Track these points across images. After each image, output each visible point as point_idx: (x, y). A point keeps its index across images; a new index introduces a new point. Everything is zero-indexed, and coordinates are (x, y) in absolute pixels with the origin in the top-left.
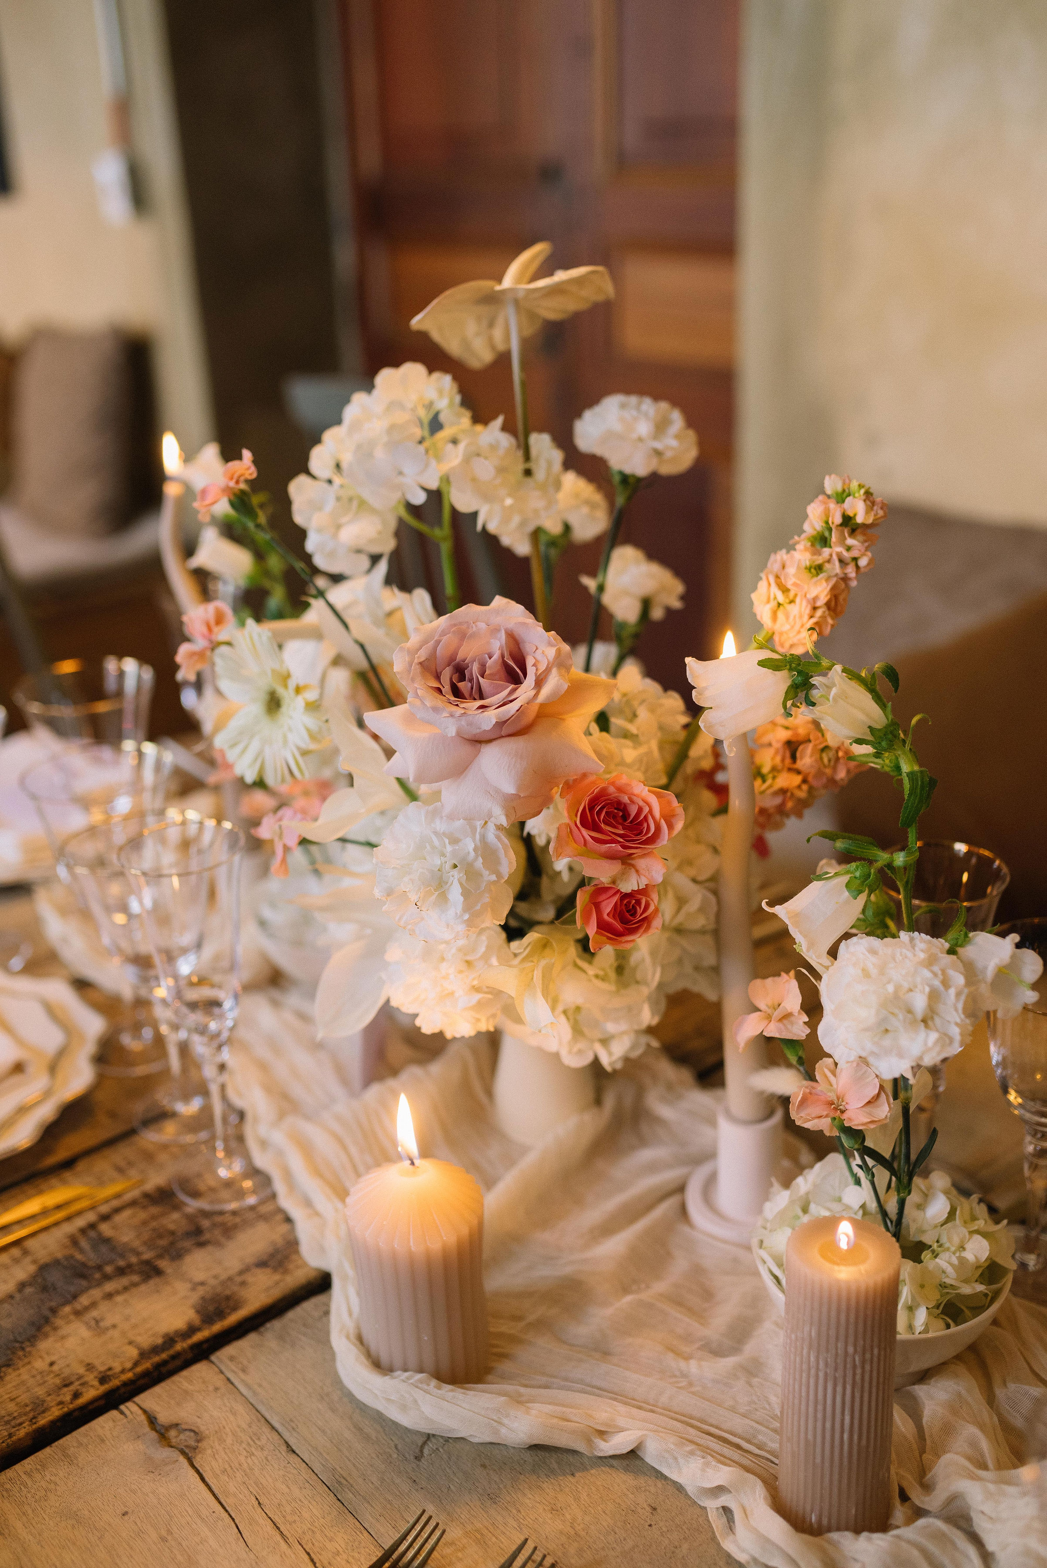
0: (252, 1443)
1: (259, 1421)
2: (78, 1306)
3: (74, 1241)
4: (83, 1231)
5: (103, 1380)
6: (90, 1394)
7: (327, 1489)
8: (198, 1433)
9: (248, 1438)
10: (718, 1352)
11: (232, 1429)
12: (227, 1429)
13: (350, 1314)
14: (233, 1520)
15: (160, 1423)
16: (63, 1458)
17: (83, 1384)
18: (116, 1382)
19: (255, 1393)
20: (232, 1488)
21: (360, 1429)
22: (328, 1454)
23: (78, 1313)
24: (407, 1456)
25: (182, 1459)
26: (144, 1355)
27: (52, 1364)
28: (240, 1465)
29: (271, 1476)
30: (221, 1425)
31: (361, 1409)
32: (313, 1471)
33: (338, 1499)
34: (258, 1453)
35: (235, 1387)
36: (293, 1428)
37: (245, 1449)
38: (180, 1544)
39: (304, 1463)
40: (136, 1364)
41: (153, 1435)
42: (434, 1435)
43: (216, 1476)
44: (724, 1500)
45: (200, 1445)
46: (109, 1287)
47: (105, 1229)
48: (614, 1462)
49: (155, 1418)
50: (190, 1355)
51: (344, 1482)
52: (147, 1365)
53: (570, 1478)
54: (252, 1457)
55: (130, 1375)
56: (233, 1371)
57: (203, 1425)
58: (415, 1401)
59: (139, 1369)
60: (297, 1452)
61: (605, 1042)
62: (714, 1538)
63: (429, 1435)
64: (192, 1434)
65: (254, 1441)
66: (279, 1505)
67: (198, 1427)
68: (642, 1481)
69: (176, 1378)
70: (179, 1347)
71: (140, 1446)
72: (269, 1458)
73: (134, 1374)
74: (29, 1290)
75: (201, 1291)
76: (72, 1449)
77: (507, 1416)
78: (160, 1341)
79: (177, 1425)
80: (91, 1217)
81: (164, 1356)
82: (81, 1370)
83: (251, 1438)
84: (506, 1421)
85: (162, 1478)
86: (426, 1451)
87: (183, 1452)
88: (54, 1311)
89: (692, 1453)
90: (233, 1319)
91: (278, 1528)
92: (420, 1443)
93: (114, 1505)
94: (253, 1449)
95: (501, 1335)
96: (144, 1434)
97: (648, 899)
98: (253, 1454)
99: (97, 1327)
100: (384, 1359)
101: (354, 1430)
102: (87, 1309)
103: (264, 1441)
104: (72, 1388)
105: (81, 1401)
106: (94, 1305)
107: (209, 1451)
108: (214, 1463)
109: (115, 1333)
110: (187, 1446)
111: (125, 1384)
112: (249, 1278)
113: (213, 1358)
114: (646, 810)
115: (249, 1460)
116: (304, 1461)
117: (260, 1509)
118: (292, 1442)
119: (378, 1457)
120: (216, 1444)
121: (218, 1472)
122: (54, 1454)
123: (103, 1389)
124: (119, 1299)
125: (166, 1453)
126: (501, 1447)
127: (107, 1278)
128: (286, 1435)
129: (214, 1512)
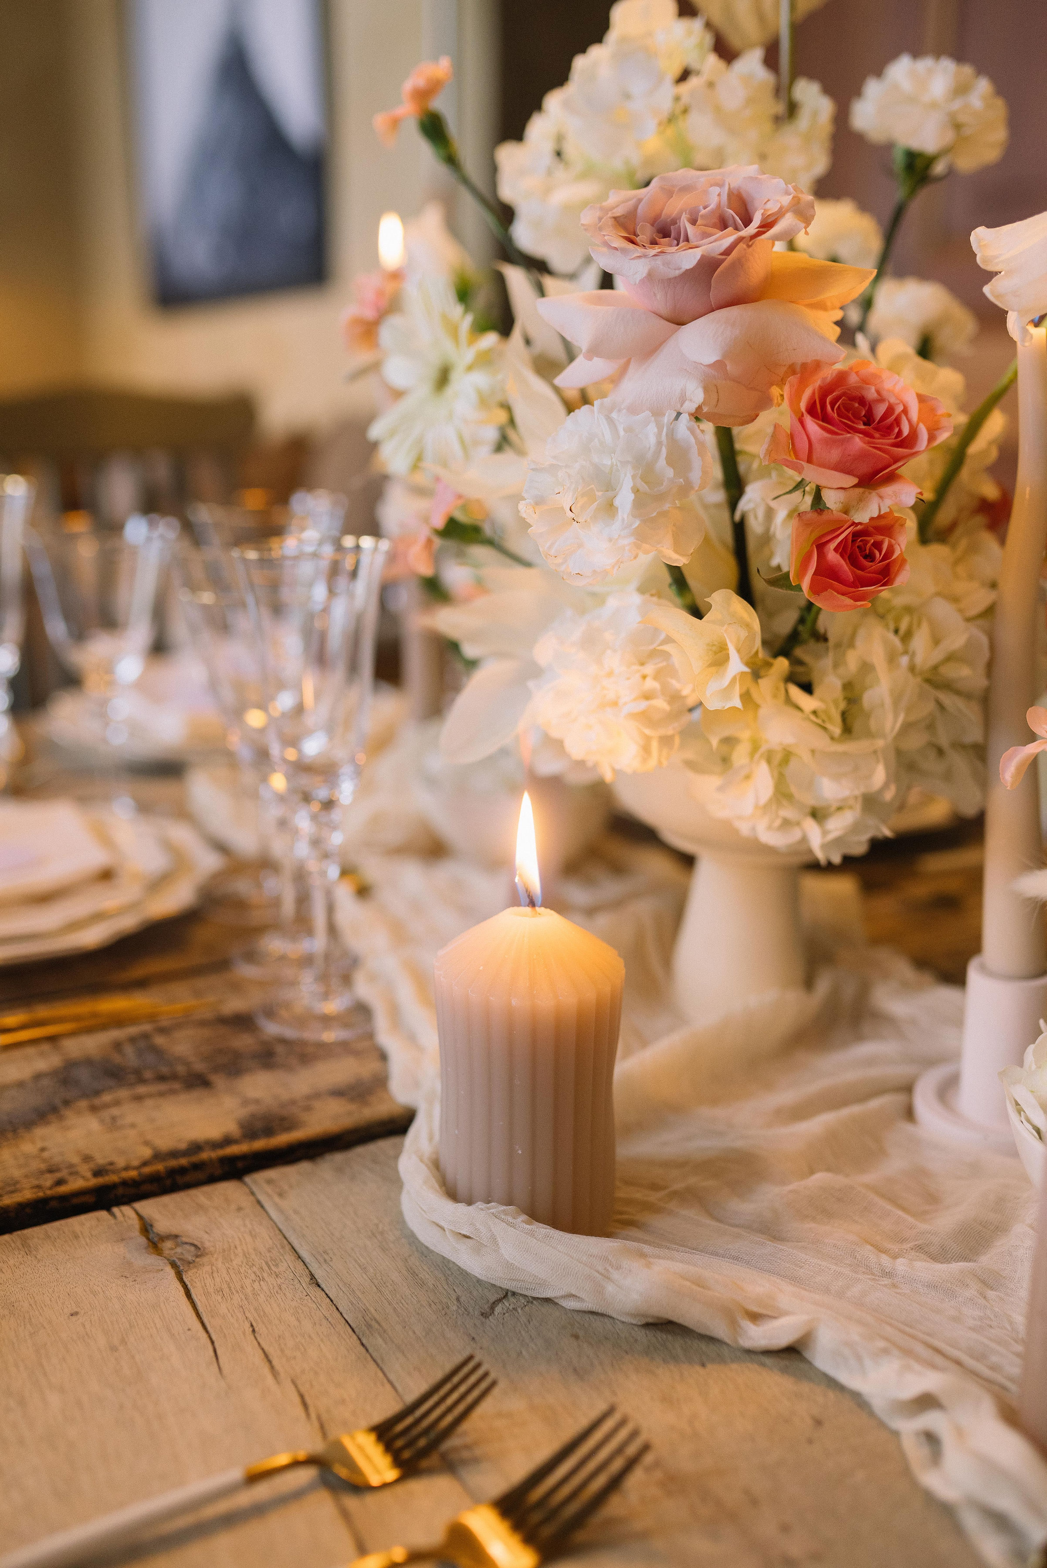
0: (265, 1267)
1: (283, 1247)
2: (97, 1101)
3: (117, 1046)
4: (132, 1040)
5: (97, 1173)
6: (76, 1184)
7: (350, 1330)
8: (200, 1249)
9: (264, 1263)
10: (941, 1255)
11: (246, 1250)
12: (239, 1249)
13: (431, 1139)
14: (213, 1342)
15: (155, 1231)
16: (20, 1246)
17: (71, 1174)
18: (113, 1178)
19: (287, 1219)
20: (223, 1309)
21: (414, 1274)
22: (363, 1293)
23: (94, 1109)
24: (471, 1310)
25: (170, 1272)
26: (158, 1156)
27: (43, 1149)
28: (242, 1287)
29: (279, 1305)
30: (232, 1245)
31: (422, 1253)
32: (337, 1309)
33: (363, 1344)
34: (271, 1280)
35: (266, 1212)
36: (325, 1261)
37: (254, 1273)
38: (133, 1357)
39: (328, 1299)
40: (145, 1164)
41: (143, 1240)
42: (514, 1294)
43: (207, 1294)
44: (931, 1420)
45: (198, 1260)
46: (141, 1090)
47: (160, 1040)
48: (768, 1360)
49: (151, 1226)
50: (218, 1172)
51: (376, 1326)
52: (160, 1167)
53: (698, 1368)
54: (262, 1283)
55: (133, 1174)
56: (269, 1196)
57: (209, 1241)
58: (494, 1239)
59: (147, 1170)
60: (323, 1286)
61: (817, 814)
62: (906, 1472)
63: (507, 1291)
64: (193, 1248)
65: (269, 1266)
66: (279, 1337)
67: (202, 1243)
68: (805, 1387)
69: (194, 1192)
70: (205, 1155)
71: (121, 1249)
72: (283, 1286)
73: (140, 1174)
74: (45, 1082)
75: (252, 1109)
76: (36, 1240)
77: (618, 1268)
78: (183, 1146)
79: (176, 1236)
80: (146, 1027)
81: (183, 1161)
82: (75, 1160)
83: (267, 1263)
84: (615, 1275)
85: (136, 1286)
86: (498, 1309)
87: (174, 1265)
88: (67, 1103)
89: (885, 1351)
90: (282, 1139)
91: (270, 1362)
92: (492, 1299)
93: (63, 1304)
94: (265, 1275)
95: (630, 1202)
96: (131, 1238)
97: (893, 542)
98: (264, 1279)
99: (113, 1125)
100: (462, 1187)
101: (405, 1272)
102: (106, 1106)
103: (283, 1267)
104: (58, 1175)
105: (63, 1189)
106: (117, 1103)
107: (207, 1268)
108: (209, 1281)
109: (132, 1133)
110: (180, 1259)
111: (124, 1183)
112: (317, 1104)
113: (248, 1179)
114: (899, 409)
115: (256, 1286)
116: (329, 1297)
117: (252, 1337)
118: (319, 1275)
119: (430, 1305)
120: (220, 1260)
121: (211, 1290)
122: (11, 1242)
123: (93, 1182)
124: (149, 1103)
125: (152, 1260)
126: (606, 1320)
127: (142, 1081)
128: (314, 1268)
129: (189, 1330)
